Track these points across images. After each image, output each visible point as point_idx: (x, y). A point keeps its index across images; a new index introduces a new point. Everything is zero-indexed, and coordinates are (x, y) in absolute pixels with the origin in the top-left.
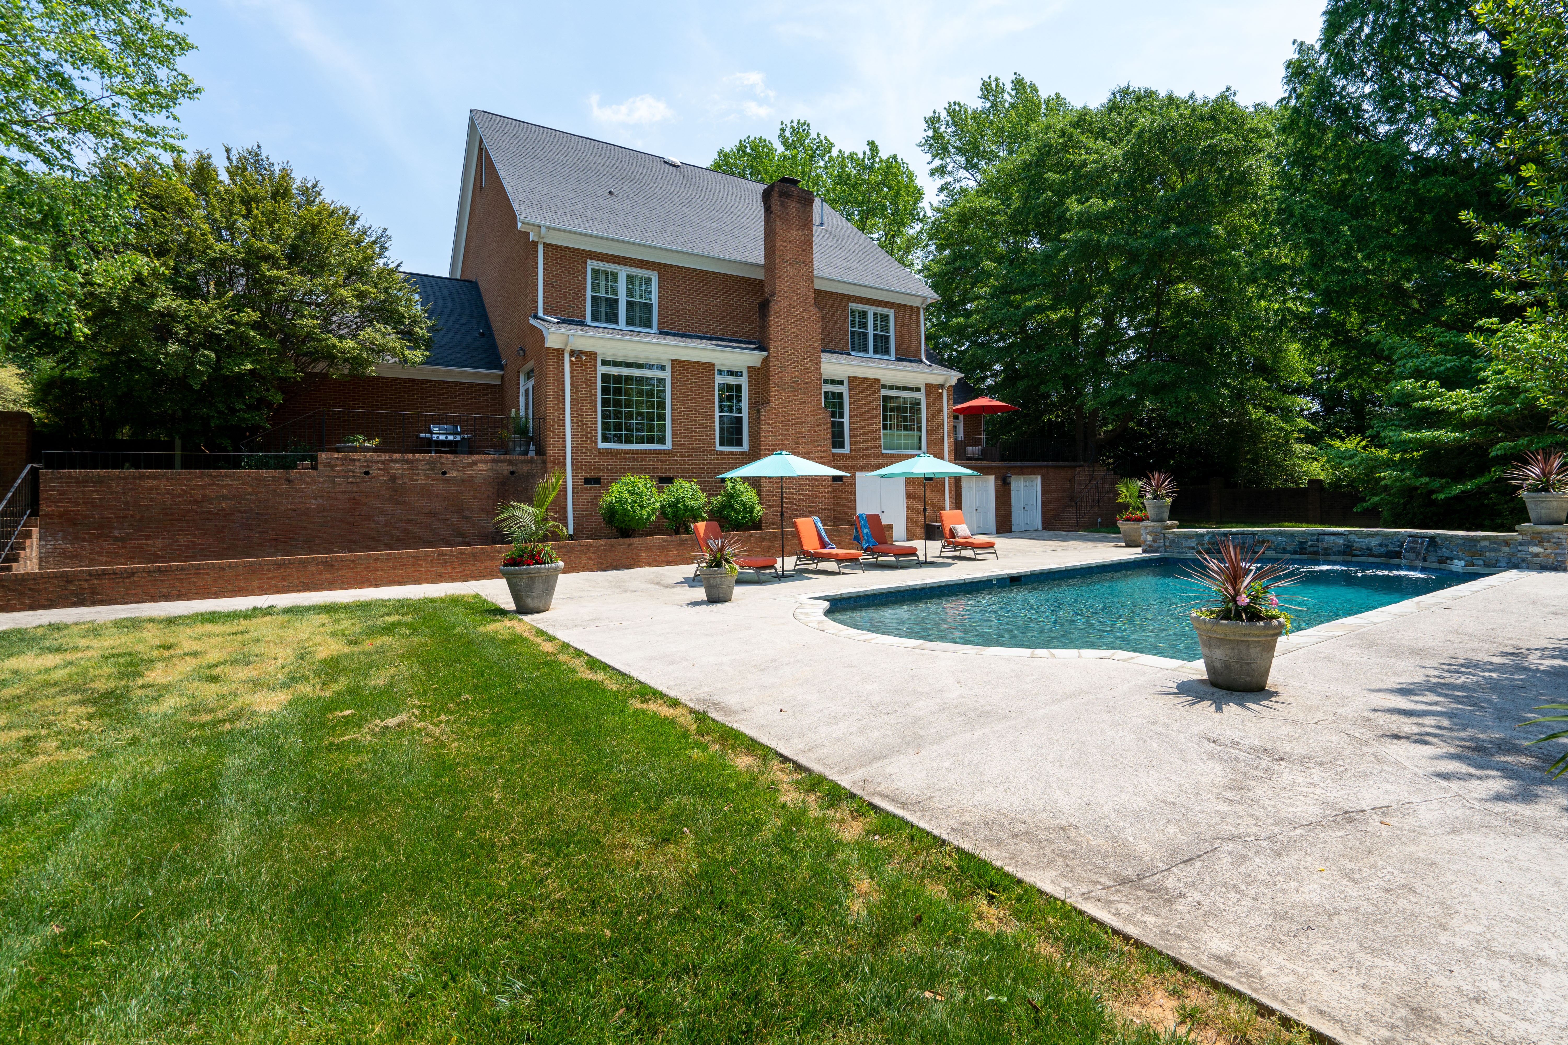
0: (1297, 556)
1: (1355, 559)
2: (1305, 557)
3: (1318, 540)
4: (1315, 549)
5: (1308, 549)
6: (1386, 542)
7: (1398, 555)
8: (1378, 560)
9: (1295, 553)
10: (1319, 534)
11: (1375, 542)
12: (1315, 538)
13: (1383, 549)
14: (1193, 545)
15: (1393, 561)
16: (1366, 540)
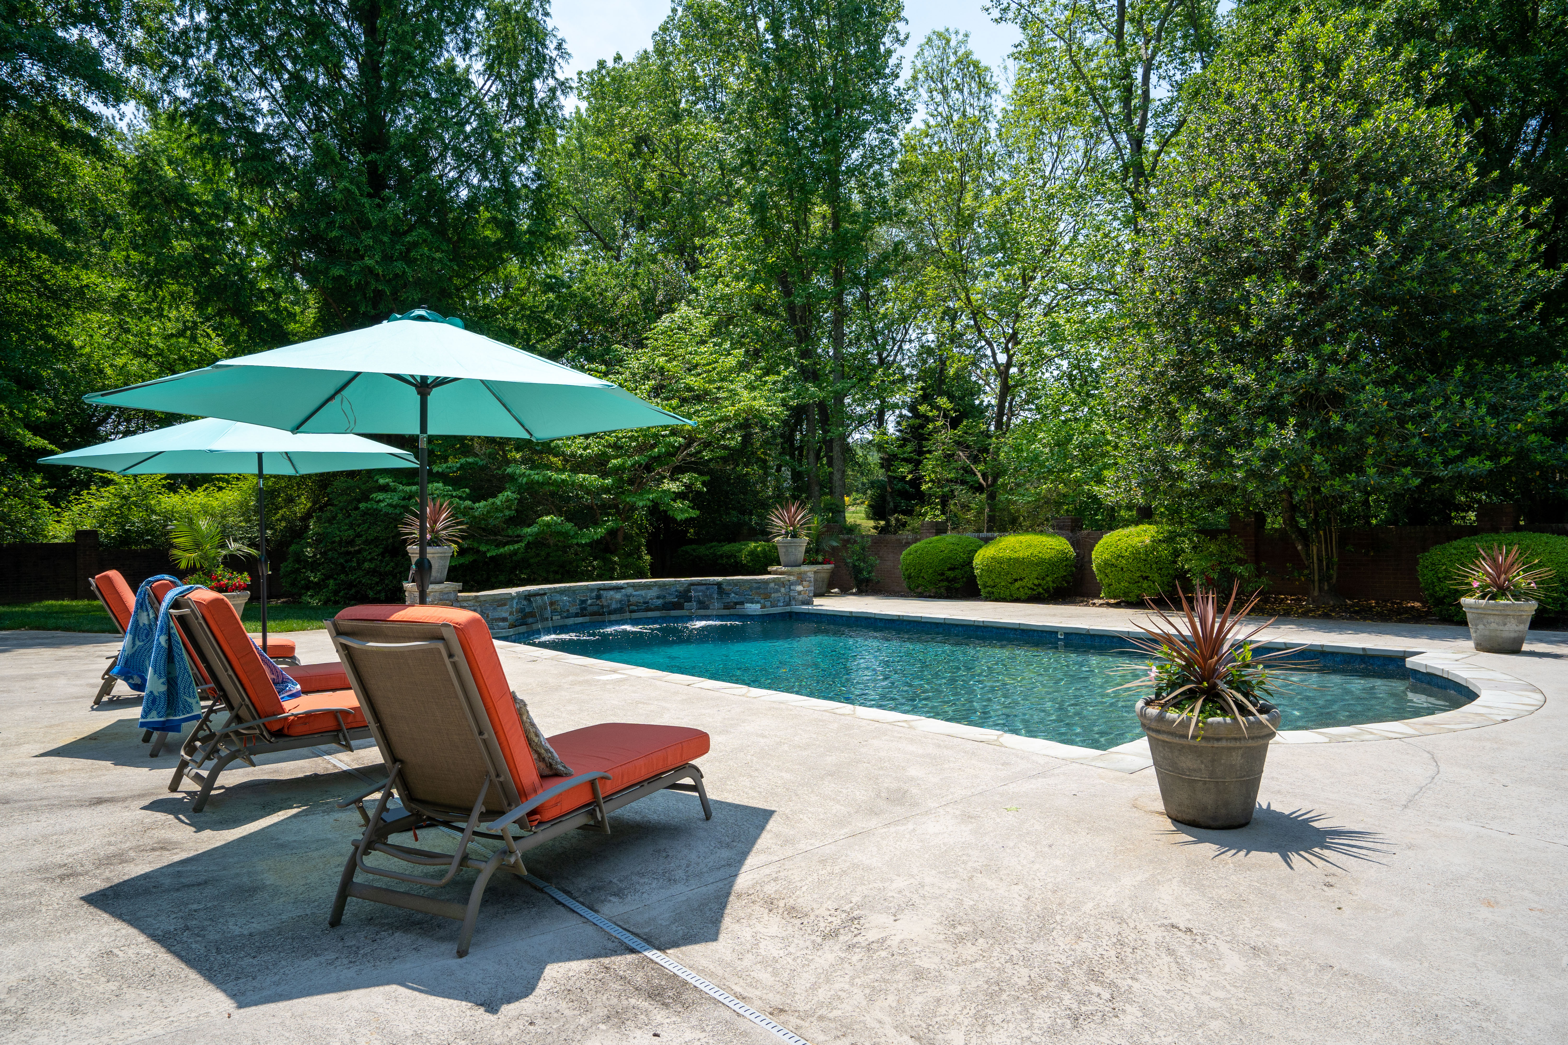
0: (580, 620)
1: (635, 615)
2: (587, 619)
3: (599, 597)
4: (595, 608)
5: (590, 609)
6: (664, 593)
7: (678, 606)
8: (657, 614)
9: (577, 615)
10: (599, 589)
11: (652, 593)
12: (594, 594)
13: (659, 602)
14: (505, 615)
15: (674, 613)
16: (643, 593)
